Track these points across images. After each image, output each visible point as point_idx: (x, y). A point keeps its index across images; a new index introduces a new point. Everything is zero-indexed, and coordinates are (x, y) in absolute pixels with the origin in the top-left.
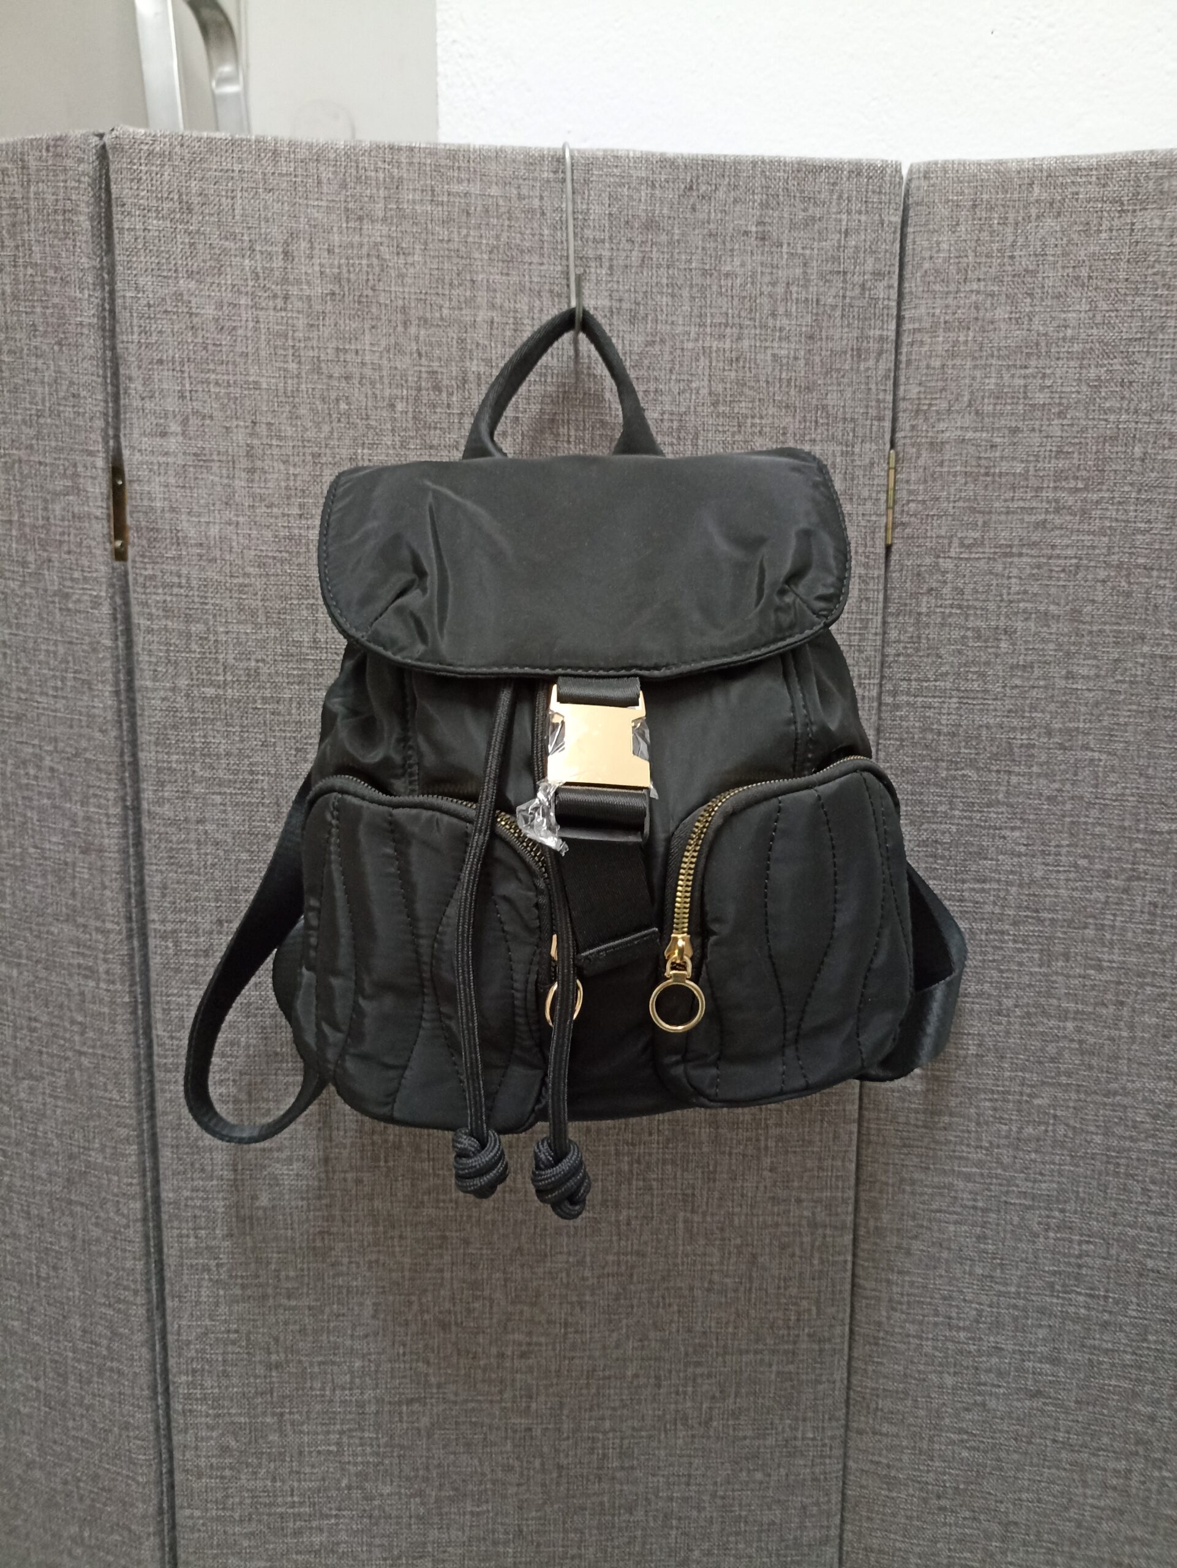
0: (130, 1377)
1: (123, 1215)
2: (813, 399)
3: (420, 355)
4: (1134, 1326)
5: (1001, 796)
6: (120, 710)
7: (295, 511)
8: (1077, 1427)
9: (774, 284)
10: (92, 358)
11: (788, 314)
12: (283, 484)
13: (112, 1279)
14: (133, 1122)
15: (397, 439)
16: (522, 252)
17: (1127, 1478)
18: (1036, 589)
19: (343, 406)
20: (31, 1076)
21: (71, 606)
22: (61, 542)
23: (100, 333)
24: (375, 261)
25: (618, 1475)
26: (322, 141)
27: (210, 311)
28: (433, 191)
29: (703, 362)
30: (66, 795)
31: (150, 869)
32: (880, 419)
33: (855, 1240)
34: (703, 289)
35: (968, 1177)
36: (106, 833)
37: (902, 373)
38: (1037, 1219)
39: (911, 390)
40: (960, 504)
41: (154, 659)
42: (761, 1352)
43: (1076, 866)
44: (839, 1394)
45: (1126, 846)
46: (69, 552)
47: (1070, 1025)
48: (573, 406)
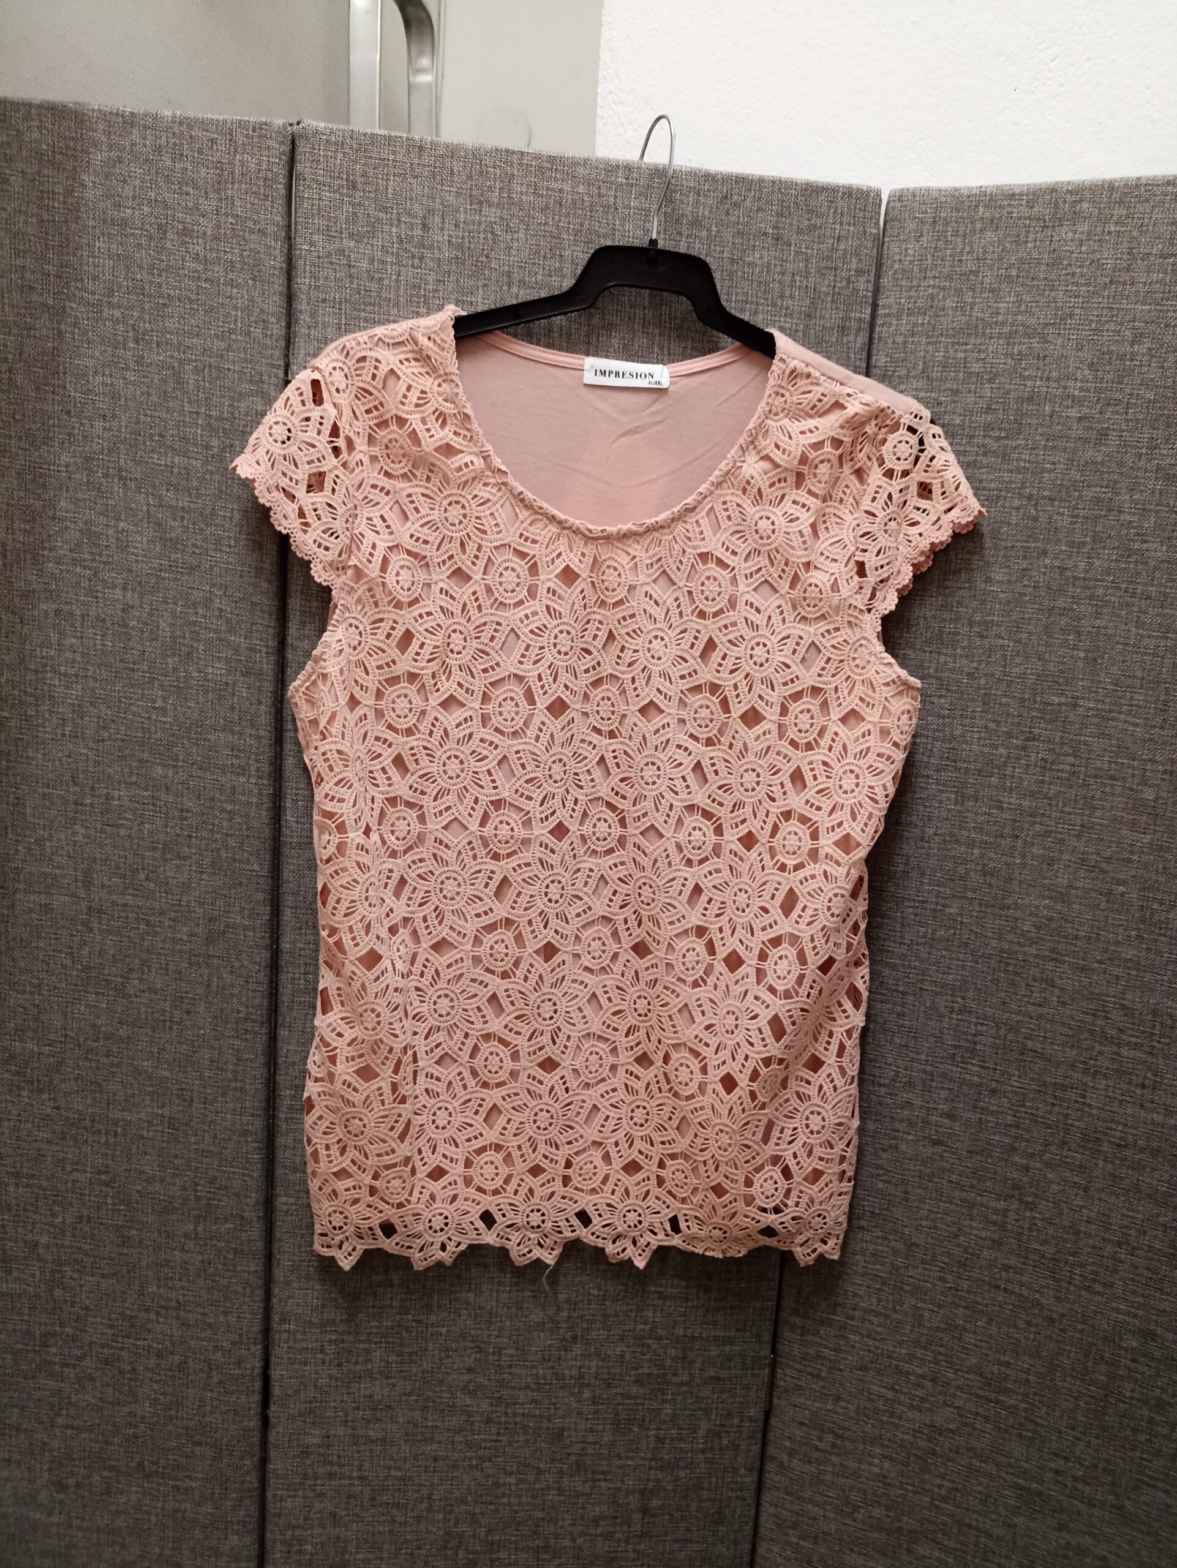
9: (783, 274)
10: (275, 293)
11: (792, 297)
14: (264, 888)
17: (1005, 1216)
24: (490, 236)
26: (456, 142)
27: (364, 265)
28: (535, 185)
37: (875, 347)
39: (880, 360)
43: (986, 727)
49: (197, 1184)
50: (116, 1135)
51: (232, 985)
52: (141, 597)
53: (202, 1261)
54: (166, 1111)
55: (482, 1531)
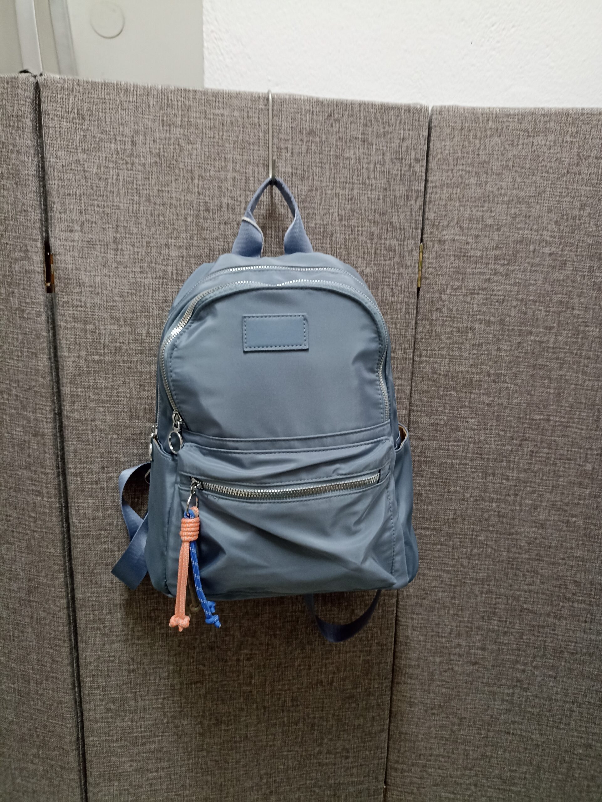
0: (62, 680)
1: (57, 606)
2: (386, 219)
3: (199, 193)
4: (517, 633)
5: (466, 403)
6: (51, 367)
7: (138, 270)
8: (492, 676)
9: (369, 163)
10: (34, 192)
11: (375, 178)
12: (132, 256)
13: (52, 636)
14: (62, 563)
15: (188, 235)
16: (249, 144)
18: (485, 310)
19: (161, 218)
20: (8, 543)
21: (25, 316)
22: (19, 284)
23: (37, 179)
24: (177, 147)
25: (291, 709)
26: (150, 85)
27: (94, 170)
28: (205, 112)
29: (335, 200)
30: (24, 408)
31: (68, 443)
32: (416, 229)
33: (397, 601)
34: (336, 165)
35: (448, 572)
36: (45, 426)
37: (427, 207)
38: (477, 589)
39: (431, 215)
40: (452, 269)
41: (68, 342)
42: (355, 652)
43: (499, 434)
44: (389, 667)
45: (521, 426)
46: (24, 289)
47: (494, 505)
48: (274, 220)
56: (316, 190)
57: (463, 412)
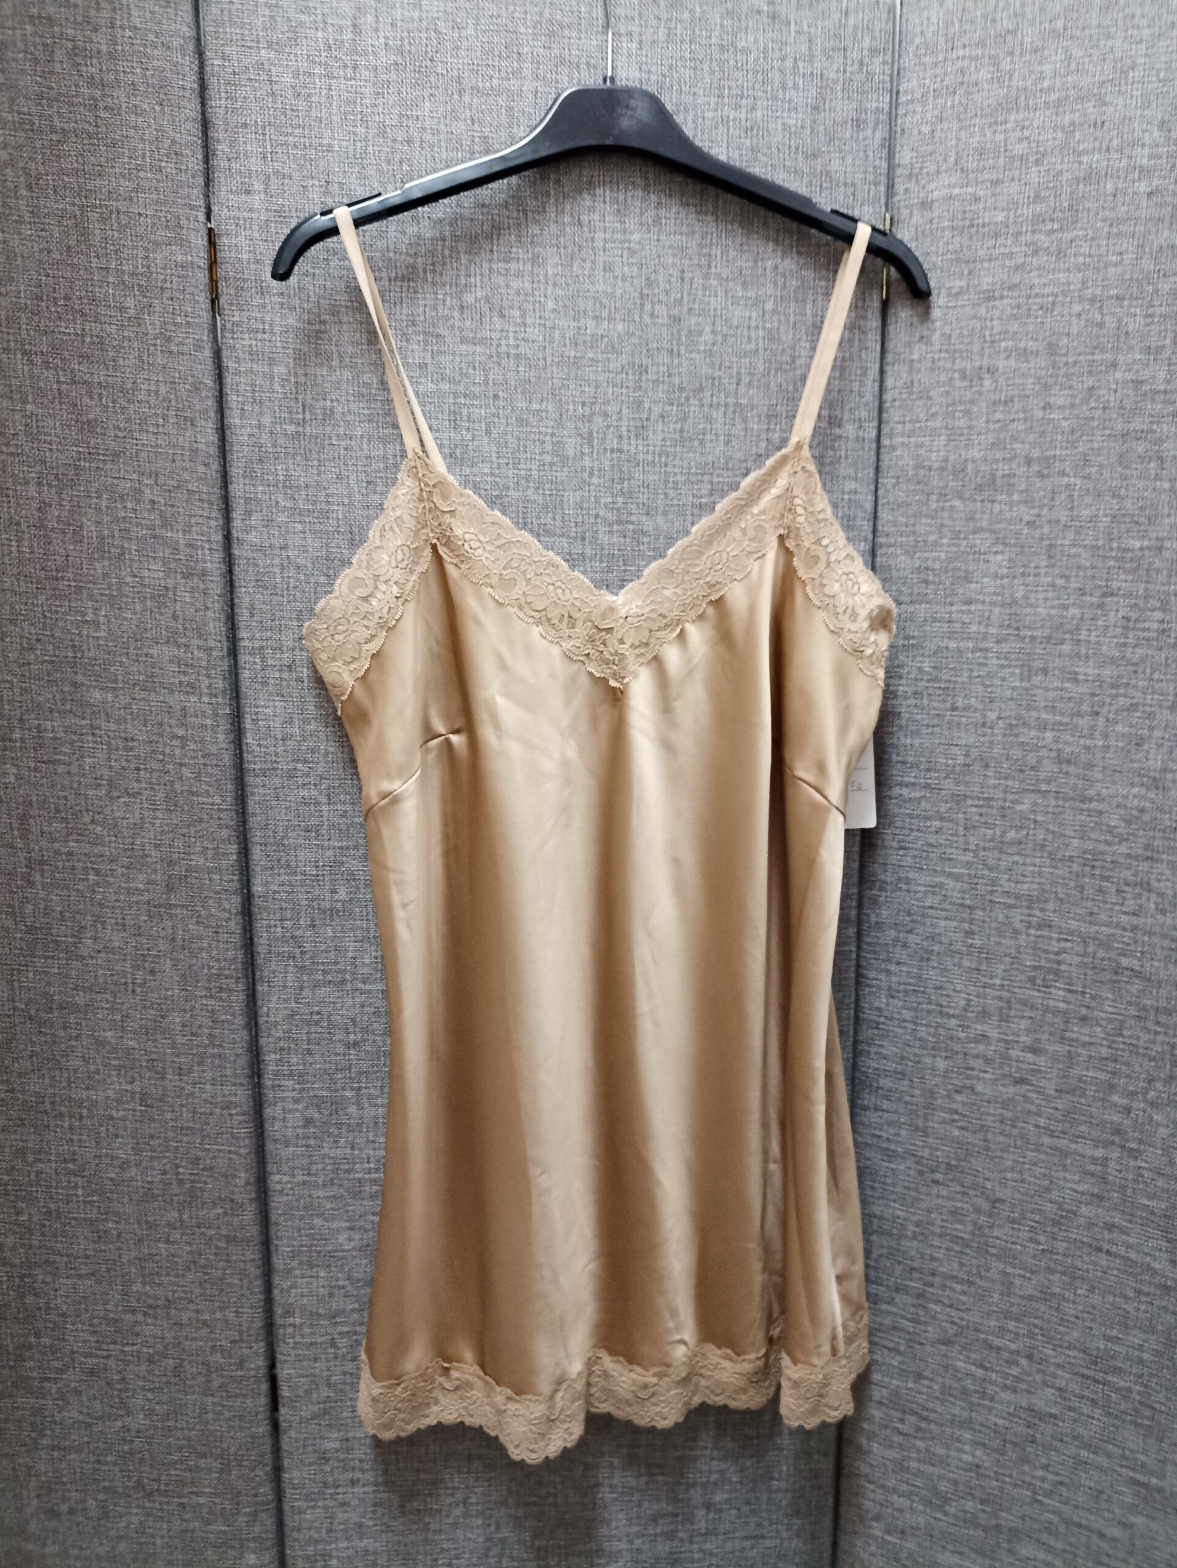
2: (819, 165)
9: (783, 59)
11: (795, 87)
16: (562, 27)
21: (173, 348)
22: (162, 289)
24: (433, 35)
31: (241, 591)
32: (876, 183)
34: (721, 63)
37: (896, 141)
40: (948, 257)
41: (241, 399)
43: (1054, 585)
49: (178, 1166)
50: (81, 1116)
51: (200, 938)
52: (59, 494)
53: (191, 1252)
54: (137, 1087)
55: (527, 1536)
56: (686, 110)
57: (978, 542)
